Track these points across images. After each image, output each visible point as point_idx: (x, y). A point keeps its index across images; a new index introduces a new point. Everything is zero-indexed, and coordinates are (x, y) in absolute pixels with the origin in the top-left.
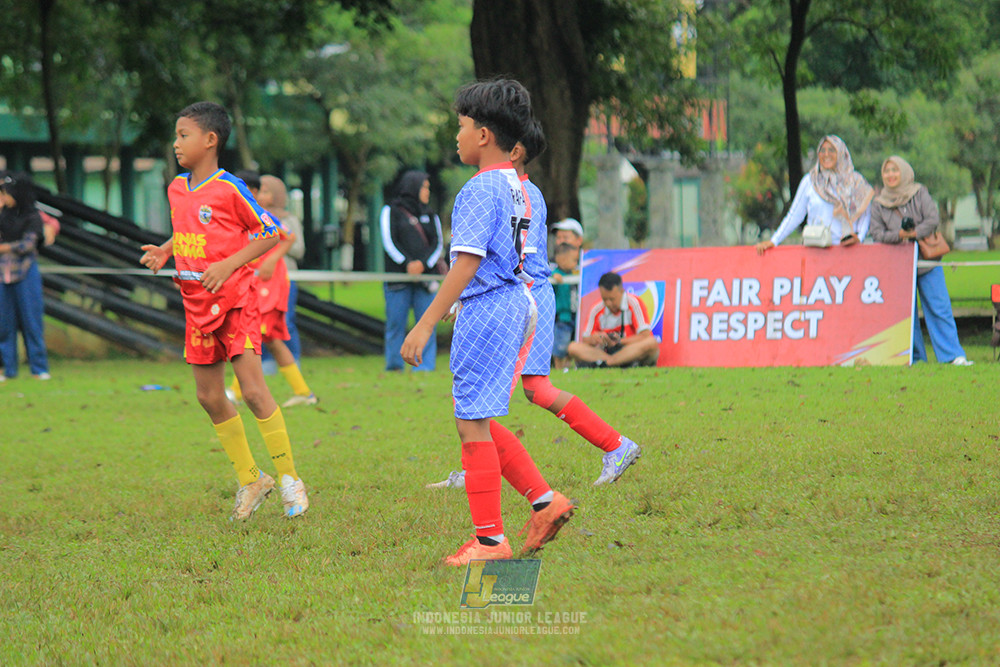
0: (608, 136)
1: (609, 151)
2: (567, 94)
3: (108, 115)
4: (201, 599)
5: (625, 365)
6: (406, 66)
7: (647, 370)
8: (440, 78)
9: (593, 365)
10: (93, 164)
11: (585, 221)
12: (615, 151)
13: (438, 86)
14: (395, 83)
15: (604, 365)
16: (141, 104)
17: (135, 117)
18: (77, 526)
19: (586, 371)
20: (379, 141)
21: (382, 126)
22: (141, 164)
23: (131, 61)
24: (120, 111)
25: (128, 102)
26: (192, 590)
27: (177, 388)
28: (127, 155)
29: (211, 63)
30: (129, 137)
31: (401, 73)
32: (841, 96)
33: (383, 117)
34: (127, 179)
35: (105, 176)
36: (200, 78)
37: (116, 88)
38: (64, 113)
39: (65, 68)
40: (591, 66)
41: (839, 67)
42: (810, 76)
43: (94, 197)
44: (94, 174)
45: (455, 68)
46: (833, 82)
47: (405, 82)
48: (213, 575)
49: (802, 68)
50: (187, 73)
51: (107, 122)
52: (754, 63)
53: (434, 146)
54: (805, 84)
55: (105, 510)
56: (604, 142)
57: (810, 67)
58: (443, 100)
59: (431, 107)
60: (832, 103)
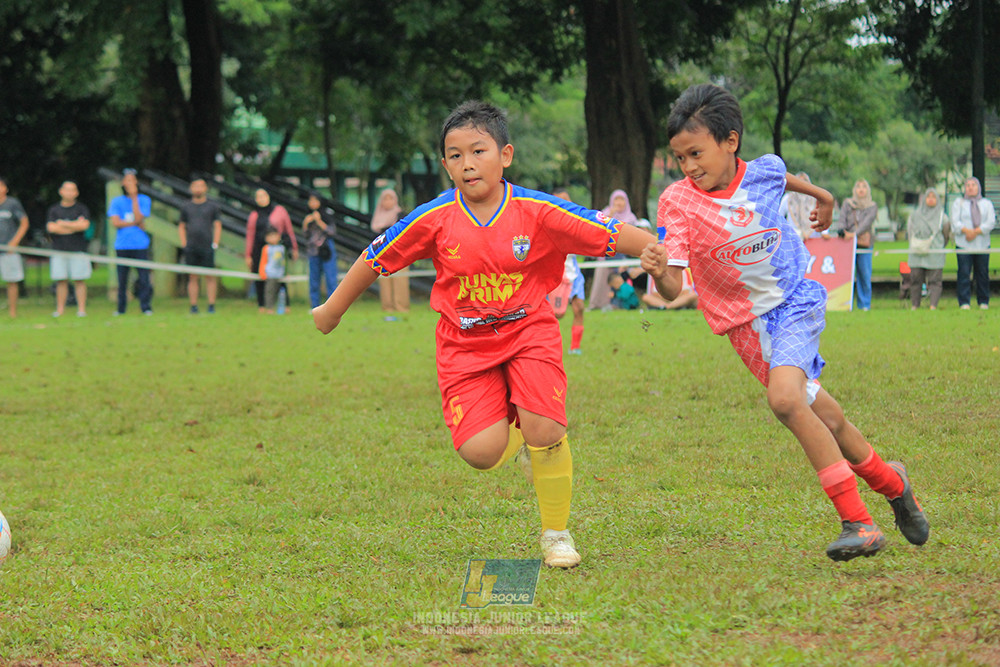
0: (665, 169)
1: (665, 178)
2: (643, 143)
3: (361, 153)
4: (430, 446)
5: (678, 308)
6: (542, 124)
7: (691, 312)
8: (563, 132)
9: (658, 308)
10: (351, 182)
11: (652, 220)
12: (669, 178)
13: (563, 138)
14: (536, 135)
15: (665, 309)
16: (383, 147)
17: (380, 155)
18: (352, 401)
19: (654, 312)
20: (526, 170)
21: (528, 161)
22: (380, 183)
23: (377, 120)
24: (369, 151)
25: (374, 146)
26: (424, 439)
27: (406, 320)
28: (373, 177)
29: (425, 122)
30: (375, 166)
31: (540, 129)
32: (807, 146)
33: (529, 155)
34: (372, 192)
35: (359, 190)
36: (417, 131)
37: (366, 137)
38: (335, 152)
39: (338, 125)
40: (657, 126)
41: (806, 128)
42: (790, 133)
43: (351, 202)
44: (353, 189)
45: (573, 126)
46: (802, 137)
47: (542, 135)
48: (436, 432)
49: (785, 129)
50: (411, 128)
51: (361, 157)
52: (754, 124)
53: (560, 174)
54: (787, 138)
55: (368, 392)
56: (662, 173)
57: (790, 128)
58: (565, 146)
59: (557, 149)
60: (801, 150)
